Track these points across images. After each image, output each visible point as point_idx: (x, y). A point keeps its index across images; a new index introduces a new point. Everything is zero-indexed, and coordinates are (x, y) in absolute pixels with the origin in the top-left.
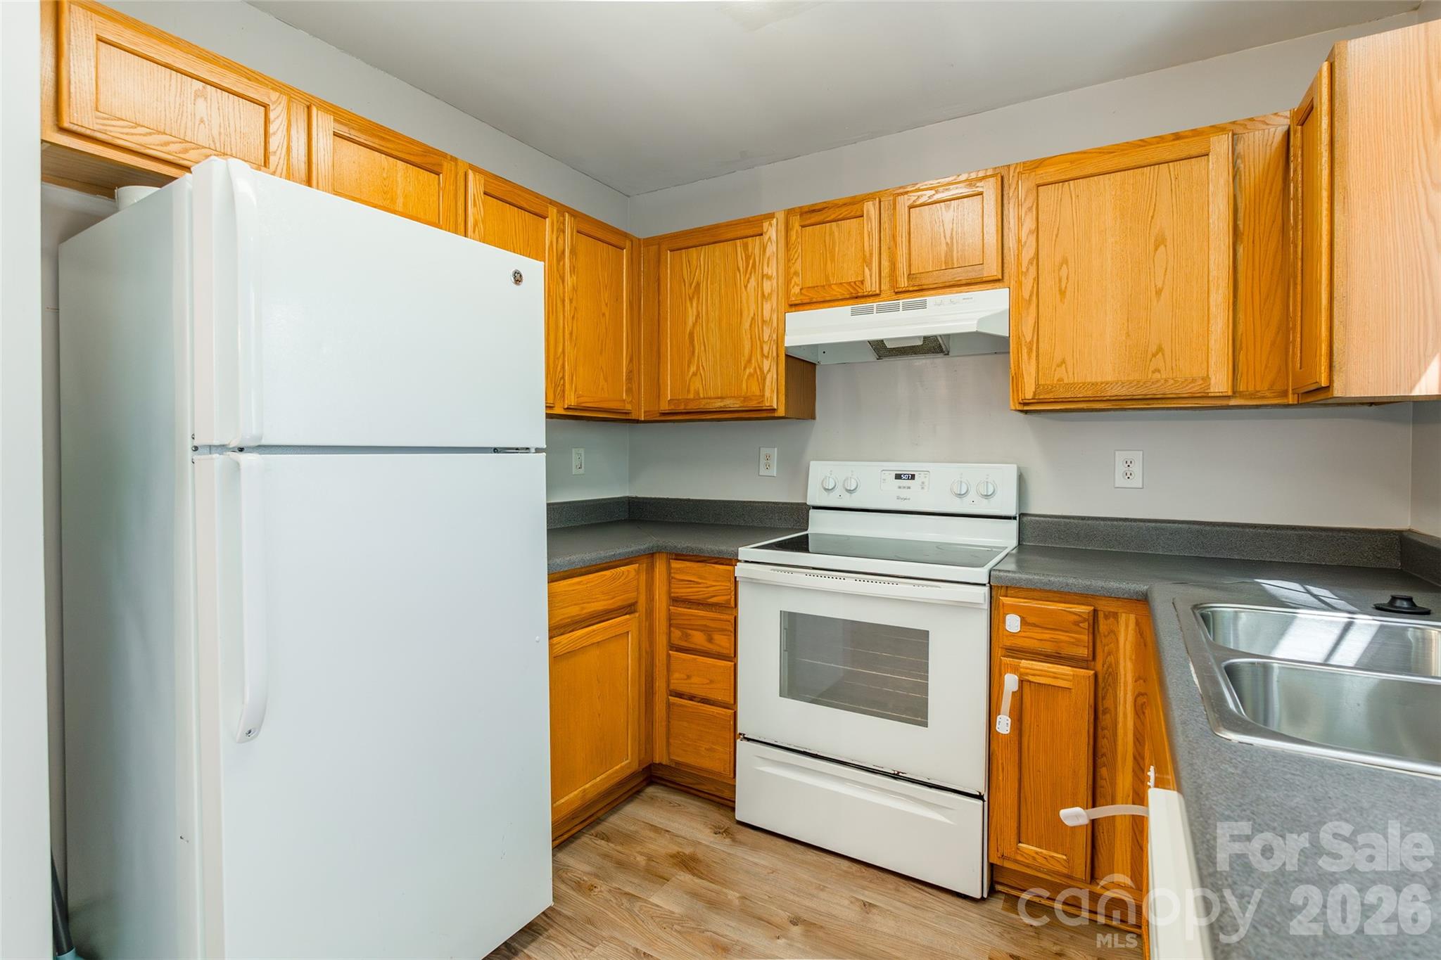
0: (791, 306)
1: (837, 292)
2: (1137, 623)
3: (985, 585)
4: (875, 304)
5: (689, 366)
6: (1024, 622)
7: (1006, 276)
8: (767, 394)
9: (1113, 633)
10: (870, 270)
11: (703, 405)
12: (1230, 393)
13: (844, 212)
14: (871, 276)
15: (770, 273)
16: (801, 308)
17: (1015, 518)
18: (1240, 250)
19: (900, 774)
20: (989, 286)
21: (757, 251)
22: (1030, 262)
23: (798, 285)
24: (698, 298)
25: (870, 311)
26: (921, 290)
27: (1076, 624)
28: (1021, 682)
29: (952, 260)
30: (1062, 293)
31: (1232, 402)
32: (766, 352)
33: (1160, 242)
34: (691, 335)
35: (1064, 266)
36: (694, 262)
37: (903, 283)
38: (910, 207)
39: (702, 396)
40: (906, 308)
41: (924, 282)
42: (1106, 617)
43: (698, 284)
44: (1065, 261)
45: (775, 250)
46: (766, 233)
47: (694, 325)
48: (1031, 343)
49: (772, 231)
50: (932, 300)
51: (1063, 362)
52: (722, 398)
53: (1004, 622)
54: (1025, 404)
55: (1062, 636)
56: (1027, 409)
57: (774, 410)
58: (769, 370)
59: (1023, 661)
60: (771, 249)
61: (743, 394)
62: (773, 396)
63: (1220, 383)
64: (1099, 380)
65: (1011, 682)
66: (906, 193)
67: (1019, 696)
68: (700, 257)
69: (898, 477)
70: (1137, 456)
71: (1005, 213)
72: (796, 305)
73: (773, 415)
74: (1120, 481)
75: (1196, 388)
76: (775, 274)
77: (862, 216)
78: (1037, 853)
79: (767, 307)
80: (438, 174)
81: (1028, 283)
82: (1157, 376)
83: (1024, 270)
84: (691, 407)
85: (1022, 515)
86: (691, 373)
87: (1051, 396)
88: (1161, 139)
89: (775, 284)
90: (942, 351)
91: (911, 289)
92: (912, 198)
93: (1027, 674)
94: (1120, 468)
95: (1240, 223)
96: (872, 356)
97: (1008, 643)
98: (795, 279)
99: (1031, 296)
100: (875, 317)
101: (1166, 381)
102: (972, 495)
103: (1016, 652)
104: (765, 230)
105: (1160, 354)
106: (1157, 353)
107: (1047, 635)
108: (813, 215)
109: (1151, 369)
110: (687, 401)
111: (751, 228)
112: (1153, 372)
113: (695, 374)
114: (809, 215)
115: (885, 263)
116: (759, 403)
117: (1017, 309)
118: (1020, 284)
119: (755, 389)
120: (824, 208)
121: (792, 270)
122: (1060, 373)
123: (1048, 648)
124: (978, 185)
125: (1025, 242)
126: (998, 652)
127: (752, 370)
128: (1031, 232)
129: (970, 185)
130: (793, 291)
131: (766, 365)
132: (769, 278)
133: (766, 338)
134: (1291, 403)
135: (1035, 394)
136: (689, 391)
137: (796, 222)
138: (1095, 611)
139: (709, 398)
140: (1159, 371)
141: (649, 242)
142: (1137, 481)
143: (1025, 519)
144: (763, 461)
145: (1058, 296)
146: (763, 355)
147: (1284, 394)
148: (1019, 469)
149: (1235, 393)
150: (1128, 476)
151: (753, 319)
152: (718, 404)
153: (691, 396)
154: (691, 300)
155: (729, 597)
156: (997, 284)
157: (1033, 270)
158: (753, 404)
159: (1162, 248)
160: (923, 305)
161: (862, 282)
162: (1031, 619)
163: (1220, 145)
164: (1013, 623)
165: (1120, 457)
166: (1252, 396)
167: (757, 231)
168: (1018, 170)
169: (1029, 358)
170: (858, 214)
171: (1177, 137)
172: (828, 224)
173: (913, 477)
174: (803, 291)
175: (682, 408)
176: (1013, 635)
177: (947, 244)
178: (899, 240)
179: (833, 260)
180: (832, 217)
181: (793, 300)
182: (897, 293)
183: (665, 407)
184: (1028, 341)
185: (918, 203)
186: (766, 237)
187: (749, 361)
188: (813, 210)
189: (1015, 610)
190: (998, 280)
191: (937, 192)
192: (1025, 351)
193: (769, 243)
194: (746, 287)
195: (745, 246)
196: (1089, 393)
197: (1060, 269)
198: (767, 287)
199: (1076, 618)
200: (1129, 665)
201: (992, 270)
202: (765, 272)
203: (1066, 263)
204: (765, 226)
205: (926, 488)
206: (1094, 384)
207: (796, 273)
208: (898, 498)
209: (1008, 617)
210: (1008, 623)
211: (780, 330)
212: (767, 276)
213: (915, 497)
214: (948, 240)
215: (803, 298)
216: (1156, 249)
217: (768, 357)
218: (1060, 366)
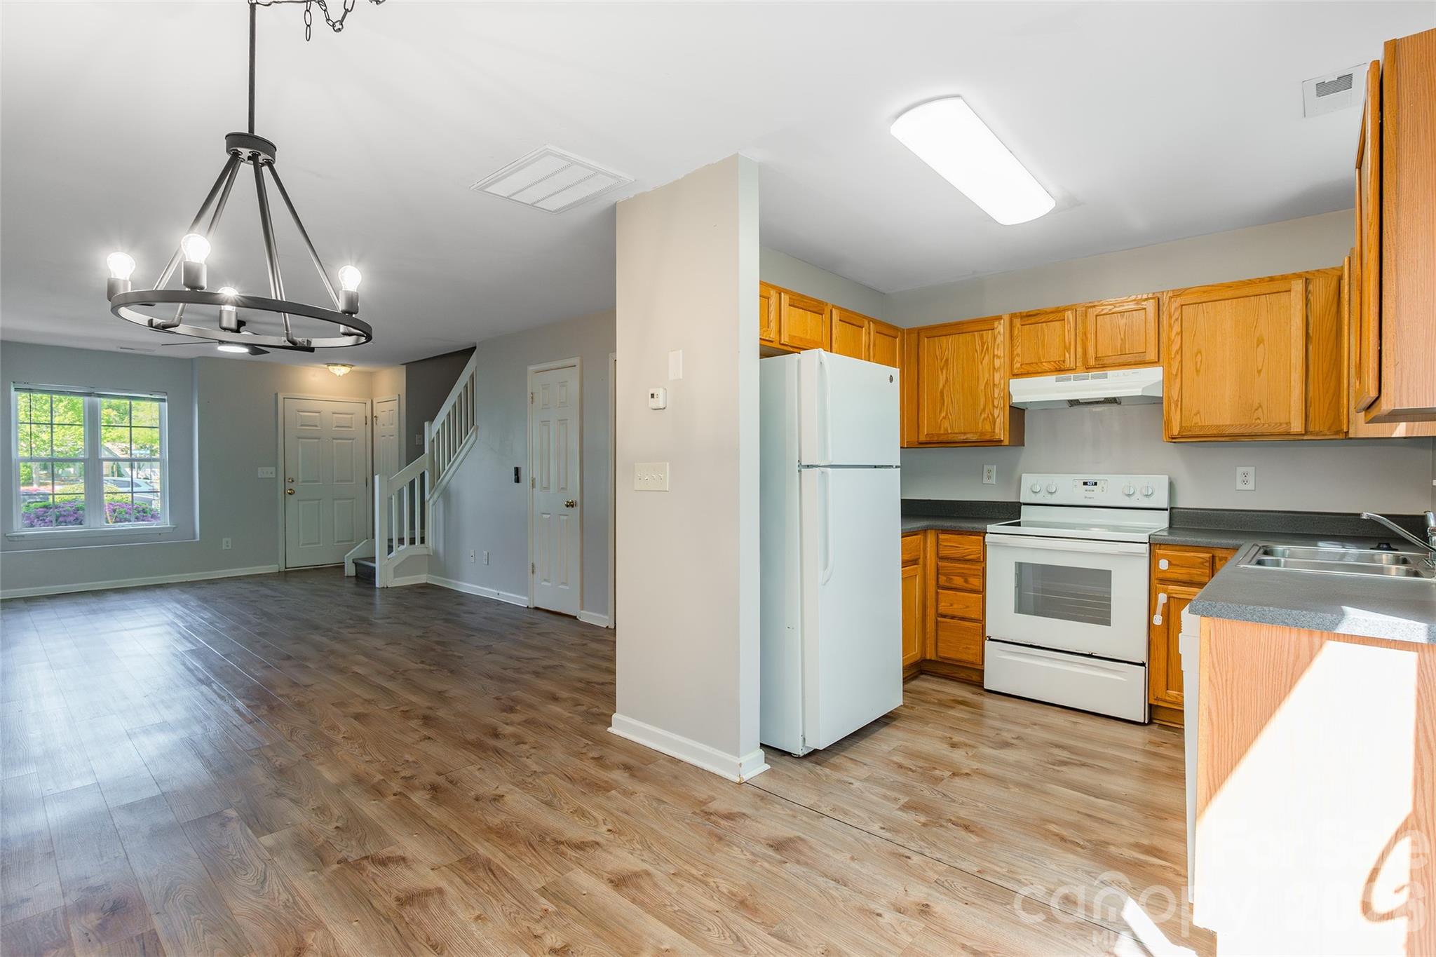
0: (1014, 375)
1: (1046, 366)
3: (1146, 543)
4: (1072, 375)
5: (940, 412)
6: (1170, 564)
7: (1161, 360)
8: (997, 431)
10: (1069, 354)
11: (951, 438)
12: (1303, 433)
13: (1052, 317)
14: (1070, 358)
15: (999, 355)
16: (1021, 376)
17: (1167, 510)
18: (1310, 348)
19: (1093, 654)
20: (1150, 365)
21: (989, 340)
22: (1177, 352)
23: (1019, 362)
24: (947, 370)
25: (1068, 379)
26: (1104, 367)
27: (1202, 563)
28: (1169, 598)
29: (1125, 349)
30: (1198, 371)
31: (1305, 438)
32: (996, 404)
33: (1260, 341)
34: (942, 393)
35: (1199, 355)
36: (944, 347)
37: (1092, 362)
38: (1097, 316)
39: (949, 432)
40: (1094, 377)
41: (1105, 362)
42: (1220, 560)
43: (947, 360)
44: (1199, 352)
45: (1002, 340)
46: (996, 328)
47: (944, 386)
48: (1177, 400)
49: (1001, 328)
50: (1111, 373)
51: (1198, 412)
52: (965, 433)
53: (1158, 563)
55: (1194, 571)
56: (1173, 439)
57: (1001, 441)
58: (998, 416)
59: (1170, 586)
60: (1000, 339)
61: (979, 431)
62: (1001, 431)
63: (1297, 426)
64: (1221, 424)
65: (1162, 598)
66: (1094, 306)
67: (1167, 606)
68: (949, 343)
69: (1086, 484)
70: (1251, 470)
71: (1161, 319)
72: (1017, 375)
73: (1000, 444)
74: (1240, 486)
75: (1282, 429)
76: (1002, 355)
77: (1064, 320)
78: (1178, 695)
79: (997, 376)
80: (822, 315)
81: (1176, 365)
82: (1258, 421)
83: (1173, 356)
84: (942, 438)
85: (1171, 508)
86: (941, 418)
87: (1190, 433)
88: (1261, 280)
89: (1002, 360)
90: (1116, 402)
91: (1097, 366)
92: (1097, 310)
93: (1172, 593)
94: (1239, 478)
95: (1310, 332)
96: (1067, 406)
97: (1160, 576)
98: (1017, 359)
99: (1177, 372)
100: (1072, 383)
101: (1264, 425)
102: (1138, 495)
103: (1165, 581)
104: (996, 326)
105: (1260, 409)
106: (1258, 408)
107: (1184, 571)
108: (1030, 318)
109: (1255, 417)
110: (939, 435)
111: (988, 323)
112: (1256, 419)
113: (944, 418)
114: (1026, 319)
115: (1080, 350)
116: (991, 437)
117: (1167, 380)
118: (1170, 365)
119: (988, 428)
120: (1038, 314)
121: (1015, 353)
122: (1196, 420)
123: (1185, 578)
124: (1143, 303)
125: (1174, 340)
126: (1155, 582)
127: (986, 415)
128: (1177, 334)
129: (1137, 304)
130: (1015, 367)
131: (996, 412)
132: (999, 357)
133: (996, 396)
135: (1179, 432)
136: (940, 428)
137: (1017, 322)
138: (1213, 557)
139: (954, 433)
140: (1259, 418)
141: (910, 331)
142: (1251, 486)
143: (1174, 511)
144: (985, 474)
145: (1195, 373)
146: (994, 406)
148: (1170, 478)
149: (1306, 432)
150: (1245, 482)
151: (986, 383)
152: (962, 437)
153: (942, 432)
154: (942, 370)
155: (980, 555)
156: (1155, 365)
157: (1179, 357)
158: (987, 437)
159: (1261, 345)
160: (1105, 376)
161: (1063, 361)
162: (1174, 562)
163: (1298, 286)
164: (1163, 564)
165: (1240, 470)
166: (1317, 434)
167: (989, 327)
168: (1169, 295)
169: (1176, 409)
170: (1062, 318)
171: (1272, 279)
172: (1040, 325)
173: (1096, 484)
174: (1023, 366)
175: (935, 439)
176: (1164, 571)
177: (1122, 339)
178: (1089, 336)
179: (1043, 346)
180: (1043, 320)
181: (1016, 371)
182: (1087, 369)
183: (922, 439)
184: (1175, 399)
185: (1102, 313)
186: (996, 331)
187: (984, 410)
188: (1029, 316)
189: (1164, 557)
190: (1156, 362)
191: (1115, 307)
192: (1173, 405)
193: (999, 335)
194: (981, 363)
195: (981, 337)
196: (1215, 432)
197: (1196, 356)
198: (997, 363)
199: (1201, 560)
201: (1152, 356)
202: (996, 353)
203: (1200, 352)
204: (996, 324)
205: (1105, 491)
206: (1218, 426)
207: (1018, 355)
208: (1086, 497)
209: (1160, 561)
210: (1160, 564)
211: (1006, 391)
212: (997, 355)
213: (1097, 496)
214: (1122, 336)
215: (1022, 370)
216: (1258, 346)
217: (997, 407)
218: (1196, 415)
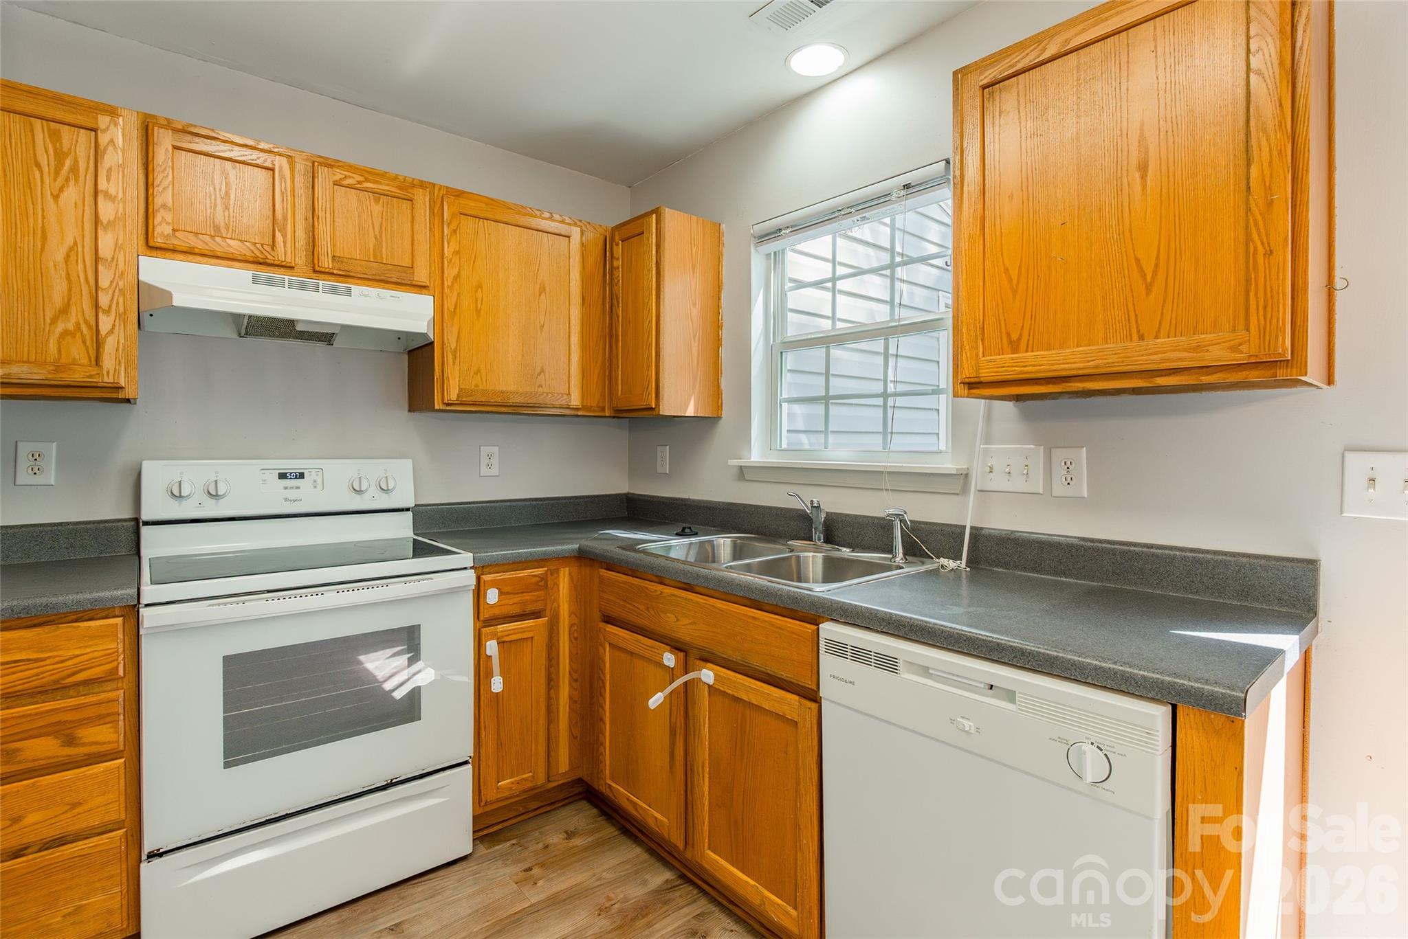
0: (151, 248)
1: (234, 246)
2: (570, 574)
4: (287, 278)
6: (501, 593)
7: (432, 286)
8: (108, 362)
9: (556, 585)
10: (284, 236)
12: (579, 407)
13: (246, 155)
14: (285, 243)
15: (111, 192)
16: (168, 254)
17: (410, 509)
18: (584, 310)
19: (394, 781)
20: (415, 290)
22: (453, 280)
23: (168, 223)
25: (280, 284)
26: (345, 276)
28: (500, 645)
29: (381, 255)
30: (478, 312)
31: (579, 413)
33: (542, 290)
35: (479, 290)
37: (324, 264)
38: (335, 184)
40: (327, 290)
41: (350, 269)
42: (553, 575)
44: (479, 286)
45: (121, 162)
46: (104, 131)
48: (456, 350)
50: (355, 288)
51: (479, 371)
53: (485, 595)
54: (448, 405)
55: (527, 597)
57: (119, 389)
58: (111, 331)
59: (499, 626)
60: (112, 158)
61: (50, 359)
62: (120, 367)
64: (504, 389)
65: (492, 648)
66: (330, 166)
67: (503, 658)
69: (283, 476)
70: (496, 449)
71: (432, 225)
72: (157, 248)
73: (114, 395)
74: (484, 471)
76: (120, 195)
77: (273, 170)
78: (512, 783)
79: (105, 240)
81: (453, 297)
82: (541, 390)
89: (121, 210)
90: (329, 340)
91: (335, 272)
92: (338, 174)
93: (503, 637)
94: (484, 461)
95: (584, 291)
97: (489, 614)
98: (162, 215)
99: (455, 309)
100: (284, 291)
101: (547, 394)
102: (373, 491)
103: (494, 621)
105: (542, 374)
106: (540, 373)
107: (517, 599)
109: (537, 384)
112: (539, 387)
115: (302, 233)
116: (90, 376)
117: (440, 316)
118: (444, 297)
119: (74, 356)
121: (156, 201)
122: (476, 380)
123: (518, 609)
124: (409, 190)
125: (451, 260)
126: (479, 626)
127: (70, 328)
128: (455, 252)
129: (399, 187)
130: (158, 230)
131: (105, 323)
132: (112, 198)
134: (607, 415)
135: (457, 396)
137: (166, 138)
138: (548, 571)
142: (495, 471)
144: (24, 463)
145: (477, 314)
146: (97, 307)
147: (603, 409)
149: (582, 407)
150: (490, 466)
151: (72, 249)
155: (115, 664)
156: (424, 291)
157: (457, 286)
158: (73, 377)
159: (543, 294)
160: (348, 293)
161: (273, 246)
162: (506, 589)
163: (577, 234)
164: (492, 596)
165: (485, 450)
166: (590, 410)
167: (86, 122)
168: (443, 192)
169: (454, 363)
170: (267, 165)
172: (221, 161)
173: (302, 476)
174: (177, 234)
176: (492, 606)
177: (376, 238)
178: (319, 214)
179: (226, 207)
180: (228, 155)
181: (158, 240)
182: (315, 271)
184: (453, 348)
185: (345, 182)
186: (102, 137)
187: (62, 314)
188: (192, 133)
189: (492, 585)
190: (424, 288)
191: (367, 180)
192: (450, 356)
193: (110, 148)
194: (55, 198)
195: (58, 137)
197: (476, 291)
198: (107, 210)
199: (537, 579)
200: (566, 605)
201: (420, 278)
202: (100, 187)
203: (481, 287)
204: (103, 121)
205: (320, 487)
206: (502, 392)
207: (164, 206)
208: (286, 500)
209: (489, 592)
210: (488, 596)
211: (131, 278)
212: (107, 194)
213: (307, 496)
214: (377, 233)
215: (175, 242)
216: (540, 295)
217: (108, 311)
218: (476, 373)
